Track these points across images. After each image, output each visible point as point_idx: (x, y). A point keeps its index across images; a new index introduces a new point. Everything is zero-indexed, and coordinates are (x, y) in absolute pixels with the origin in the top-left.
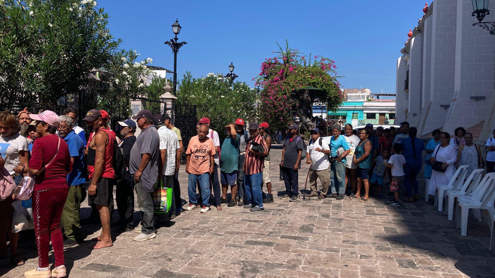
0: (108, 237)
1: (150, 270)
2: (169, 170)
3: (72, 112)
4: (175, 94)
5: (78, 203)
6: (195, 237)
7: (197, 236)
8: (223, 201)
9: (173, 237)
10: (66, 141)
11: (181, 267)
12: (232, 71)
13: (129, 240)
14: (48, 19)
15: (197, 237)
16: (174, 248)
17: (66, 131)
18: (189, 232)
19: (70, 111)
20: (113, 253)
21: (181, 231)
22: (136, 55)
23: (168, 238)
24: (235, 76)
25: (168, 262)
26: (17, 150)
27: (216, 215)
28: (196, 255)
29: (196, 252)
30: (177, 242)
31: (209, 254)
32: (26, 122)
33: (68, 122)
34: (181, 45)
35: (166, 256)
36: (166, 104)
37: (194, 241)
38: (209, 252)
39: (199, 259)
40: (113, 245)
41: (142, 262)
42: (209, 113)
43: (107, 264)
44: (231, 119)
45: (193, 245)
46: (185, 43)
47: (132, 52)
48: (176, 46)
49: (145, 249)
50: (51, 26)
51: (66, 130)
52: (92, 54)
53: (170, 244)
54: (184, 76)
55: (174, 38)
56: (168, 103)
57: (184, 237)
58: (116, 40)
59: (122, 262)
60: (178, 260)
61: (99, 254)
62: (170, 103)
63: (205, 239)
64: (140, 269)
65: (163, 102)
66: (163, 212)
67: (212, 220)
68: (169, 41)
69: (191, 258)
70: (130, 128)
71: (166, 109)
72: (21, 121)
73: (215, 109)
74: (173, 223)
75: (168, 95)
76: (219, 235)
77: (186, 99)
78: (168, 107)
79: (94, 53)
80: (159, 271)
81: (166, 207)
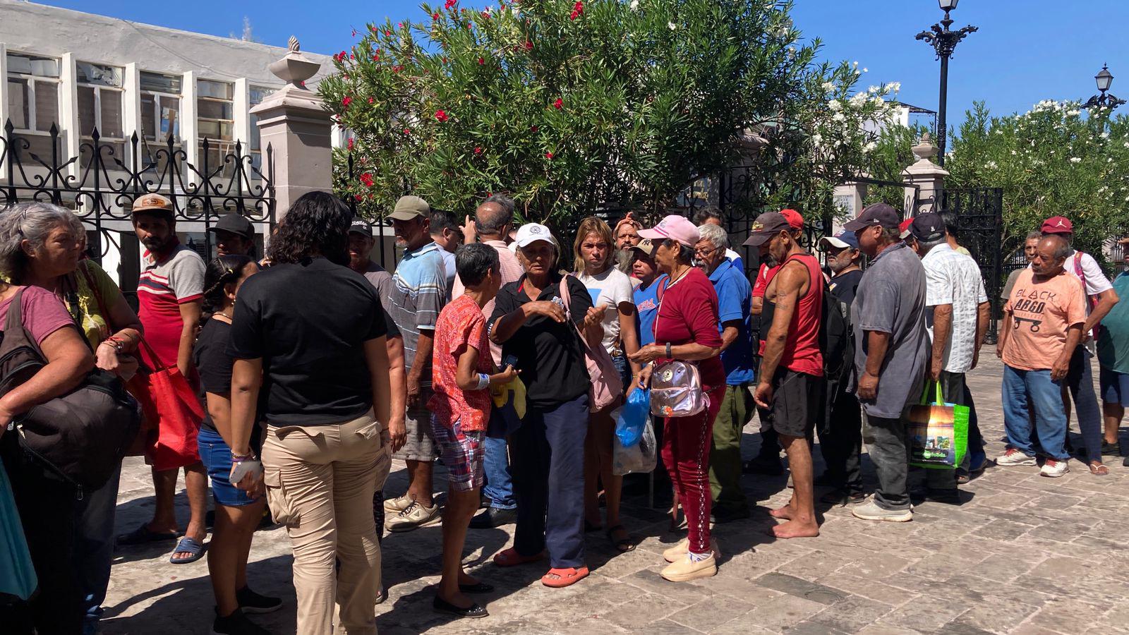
0: (807, 514)
1: (926, 615)
2: (961, 360)
3: (713, 216)
4: (942, 164)
5: (737, 426)
6: (1038, 543)
7: (1043, 540)
8: (1104, 449)
9: (974, 533)
10: (714, 283)
11: (1016, 622)
12: (1107, 89)
13: (856, 525)
14: (666, 14)
15: (1046, 544)
16: (982, 564)
17: (711, 261)
18: (1017, 527)
19: (708, 216)
20: (823, 555)
21: (993, 519)
22: (857, 72)
23: (959, 534)
24: (1115, 103)
25: (974, 603)
26: (614, 303)
27: (1093, 488)
28: (1053, 596)
29: (1050, 587)
30: (988, 548)
31: (1095, 598)
32: (629, 242)
33: (717, 239)
34: (961, 35)
35: (963, 583)
36: (918, 190)
37: (1038, 555)
38: (1091, 594)
39: (1064, 608)
40: (818, 535)
41: (900, 591)
42: (1036, 207)
43: (812, 580)
44: (1105, 217)
45: (1037, 563)
46: (971, 30)
47: (846, 68)
48: (945, 41)
49: (901, 555)
50: (673, 29)
51: (709, 258)
52: (755, 81)
53: (965, 550)
54: (968, 113)
55: (941, 22)
56: (923, 186)
57: (1006, 538)
58: (808, 44)
59: (847, 582)
60: (1001, 602)
61: (788, 552)
62: (931, 186)
63: (1071, 554)
64: (897, 608)
65: (910, 185)
66: (943, 467)
67: (1083, 499)
68: (929, 30)
69: (1041, 603)
70: (853, 252)
71: (918, 202)
72: (621, 242)
73: (1056, 195)
74: (968, 497)
75: (923, 166)
76: (1114, 546)
77: (972, 173)
78: (923, 195)
79: (758, 79)
80: (950, 624)
81: (954, 455)
